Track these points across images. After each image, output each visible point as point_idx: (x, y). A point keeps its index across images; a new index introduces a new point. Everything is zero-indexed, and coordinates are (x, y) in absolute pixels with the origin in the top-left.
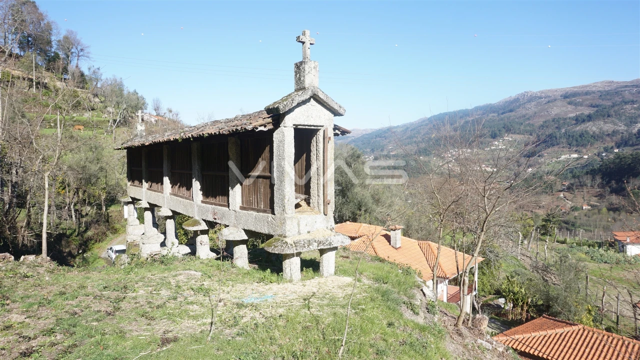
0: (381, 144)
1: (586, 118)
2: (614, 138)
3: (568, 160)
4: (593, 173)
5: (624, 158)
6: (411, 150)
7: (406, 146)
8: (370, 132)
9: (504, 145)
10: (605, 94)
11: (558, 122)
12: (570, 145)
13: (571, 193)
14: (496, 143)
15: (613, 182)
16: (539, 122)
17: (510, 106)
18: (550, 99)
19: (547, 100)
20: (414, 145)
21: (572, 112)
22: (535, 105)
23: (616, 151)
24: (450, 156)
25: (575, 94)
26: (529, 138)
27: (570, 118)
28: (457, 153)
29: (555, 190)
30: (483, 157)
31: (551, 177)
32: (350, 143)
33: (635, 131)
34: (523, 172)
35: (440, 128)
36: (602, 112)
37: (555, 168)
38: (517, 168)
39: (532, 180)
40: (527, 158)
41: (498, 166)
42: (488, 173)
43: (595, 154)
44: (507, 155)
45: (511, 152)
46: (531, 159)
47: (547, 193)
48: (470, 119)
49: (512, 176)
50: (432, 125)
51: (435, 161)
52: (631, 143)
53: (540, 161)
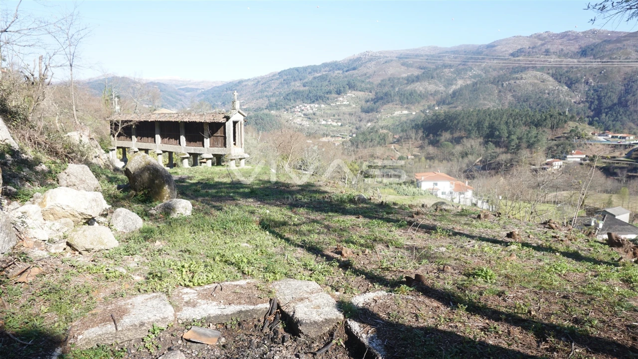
1: (415, 79)
2: (436, 97)
3: (400, 117)
4: (416, 127)
5: (439, 115)
6: (262, 104)
7: (257, 100)
8: (220, 84)
9: (348, 101)
10: (430, 58)
11: (393, 81)
12: (402, 102)
13: (400, 145)
14: (341, 99)
15: (431, 135)
16: (377, 80)
17: (352, 65)
18: (387, 59)
19: (385, 60)
20: (265, 99)
21: (404, 73)
22: (375, 64)
23: (437, 108)
24: (299, 110)
25: (407, 56)
26: (369, 95)
27: (402, 78)
28: (306, 108)
29: (387, 142)
30: (329, 112)
31: (385, 131)
32: (199, 95)
33: (451, 92)
34: (363, 126)
35: (290, 83)
36: (427, 74)
37: (390, 123)
38: (358, 123)
39: (370, 133)
40: (367, 114)
41: (342, 120)
42: (334, 127)
43: (421, 111)
44: (349, 111)
45: (353, 108)
46: (370, 114)
47: (381, 145)
48: (318, 75)
49: (354, 130)
50: (283, 80)
51: (285, 115)
52: (447, 102)
53: (377, 116)
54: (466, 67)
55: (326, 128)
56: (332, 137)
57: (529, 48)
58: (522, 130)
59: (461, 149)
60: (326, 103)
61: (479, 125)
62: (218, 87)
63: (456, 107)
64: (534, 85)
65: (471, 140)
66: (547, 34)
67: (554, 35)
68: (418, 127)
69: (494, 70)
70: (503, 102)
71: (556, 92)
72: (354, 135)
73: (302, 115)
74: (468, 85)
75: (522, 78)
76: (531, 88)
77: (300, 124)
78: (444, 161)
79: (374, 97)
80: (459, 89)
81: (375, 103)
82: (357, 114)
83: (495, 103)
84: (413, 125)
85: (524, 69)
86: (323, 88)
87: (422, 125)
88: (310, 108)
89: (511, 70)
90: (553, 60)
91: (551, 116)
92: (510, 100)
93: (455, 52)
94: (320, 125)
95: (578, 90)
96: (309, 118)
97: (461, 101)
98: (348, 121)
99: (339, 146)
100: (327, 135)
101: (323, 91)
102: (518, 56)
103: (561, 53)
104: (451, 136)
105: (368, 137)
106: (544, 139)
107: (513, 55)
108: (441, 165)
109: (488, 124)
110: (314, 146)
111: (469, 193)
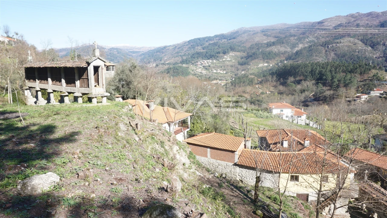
0: (160, 57)
1: (272, 44)
2: (285, 55)
3: (262, 67)
4: (272, 74)
5: (287, 66)
6: (178, 61)
7: (175, 58)
8: (153, 49)
9: (230, 58)
10: (282, 31)
11: (258, 45)
12: (264, 58)
13: (261, 85)
14: (226, 57)
15: (282, 79)
16: (248, 45)
17: (233, 36)
18: (254, 32)
20: (180, 57)
21: (265, 40)
22: (247, 35)
23: (285, 62)
24: (200, 64)
25: (267, 30)
26: (243, 54)
27: (264, 43)
28: (204, 62)
29: (254, 83)
30: (218, 65)
31: (253, 77)
32: (141, 55)
33: (294, 52)
34: (240, 74)
35: (195, 47)
36: (280, 41)
37: (256, 71)
38: (236, 71)
39: (243, 78)
40: (242, 66)
41: (227, 70)
42: (221, 74)
43: (276, 64)
44: (231, 64)
45: (233, 62)
46: (244, 66)
47: (250, 85)
48: (212, 42)
49: (234, 76)
50: (190, 45)
51: (192, 67)
52: (292, 58)
53: (248, 67)
54: (305, 36)
55: (216, 74)
56: (220, 80)
57: (346, 23)
58: (340, 75)
59: (301, 88)
60: (216, 59)
61: (312, 72)
62: (152, 50)
63: (298, 61)
64: (349, 46)
65: (307, 82)
66: (357, 14)
67: (362, 14)
68: (274, 74)
69: (323, 37)
70: (328, 57)
71: (363, 51)
72: (233, 79)
73: (202, 67)
74: (305, 48)
75: (341, 43)
76: (346, 49)
77: (201, 73)
78: (289, 95)
80: (300, 50)
81: (247, 59)
82: (235, 66)
83: (323, 58)
84: (270, 73)
85: (342, 36)
86: (215, 50)
87: (276, 73)
88: (207, 62)
89: (334, 37)
90: (362, 30)
91: (360, 66)
92: (333, 56)
93: (298, 27)
94: (213, 73)
95: (378, 50)
96: (206, 69)
97: (301, 57)
98: (230, 71)
99: (224, 86)
100: (217, 79)
101: (215, 52)
102: (338, 29)
103: (367, 26)
104: (294, 79)
105: (242, 81)
106: (356, 81)
107: (335, 28)
108: (288, 97)
109: (318, 72)
110: (208, 86)
111: (304, 117)
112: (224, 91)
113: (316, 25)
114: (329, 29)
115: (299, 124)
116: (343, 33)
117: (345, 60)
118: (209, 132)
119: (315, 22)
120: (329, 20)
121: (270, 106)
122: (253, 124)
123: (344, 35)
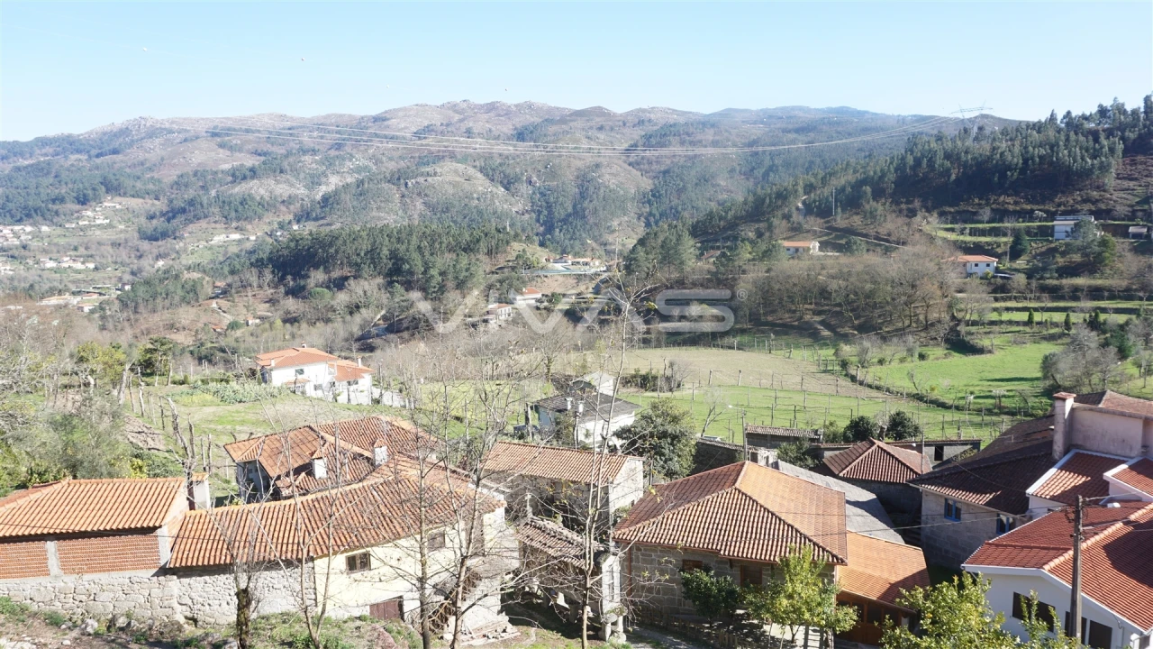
1: (248, 173)
2: (292, 207)
3: (225, 245)
4: (259, 264)
5: (301, 239)
9: (106, 218)
10: (275, 136)
11: (203, 177)
12: (226, 218)
13: (228, 301)
14: (89, 213)
15: (289, 277)
16: (169, 176)
17: (110, 143)
18: (187, 135)
19: (182, 136)
21: (225, 162)
22: (161, 144)
25: (229, 131)
26: (153, 204)
27: (222, 172)
29: (202, 297)
30: (62, 241)
31: (196, 275)
33: (318, 197)
34: (148, 268)
36: (273, 166)
37: (205, 258)
38: (136, 261)
39: (161, 281)
40: (154, 243)
41: (98, 258)
42: (79, 272)
43: (266, 233)
44: (112, 237)
45: (121, 232)
46: (160, 243)
47: (189, 303)
48: (26, 163)
49: (127, 277)
52: (314, 215)
53: (177, 247)
54: (342, 153)
55: (58, 275)
56: (74, 293)
57: (442, 124)
58: (444, 260)
59: (347, 299)
60: (52, 223)
61: (373, 254)
63: (330, 224)
64: (455, 185)
65: (362, 282)
66: (465, 104)
67: (476, 106)
68: (263, 264)
69: (391, 159)
70: (409, 213)
71: (489, 196)
72: (127, 288)
74: (346, 187)
75: (435, 174)
76: (451, 191)
78: (318, 324)
79: (165, 209)
80: (332, 191)
81: (169, 221)
82: (130, 244)
83: (397, 215)
84: (252, 260)
85: (438, 158)
86: (42, 190)
87: (270, 259)
88: (11, 234)
89: (417, 159)
90: (479, 145)
91: (486, 235)
92: (420, 210)
93: (320, 126)
94: (43, 270)
95: (519, 194)
96: (12, 257)
97: (339, 213)
98: (110, 260)
99: (92, 312)
100: (60, 291)
101: (44, 197)
102: (425, 138)
103: (489, 135)
104: (326, 277)
105: (159, 290)
106: (481, 272)
107: (418, 135)
108: (314, 330)
109: (388, 252)
110: (29, 318)
111: (366, 381)
112: (97, 330)
113: (370, 124)
114: (404, 138)
115: (354, 402)
116: (439, 151)
117: (450, 219)
118: (45, 483)
119: (366, 117)
120: (401, 114)
121: (262, 363)
122: (212, 426)
123: (441, 154)
